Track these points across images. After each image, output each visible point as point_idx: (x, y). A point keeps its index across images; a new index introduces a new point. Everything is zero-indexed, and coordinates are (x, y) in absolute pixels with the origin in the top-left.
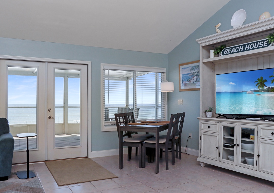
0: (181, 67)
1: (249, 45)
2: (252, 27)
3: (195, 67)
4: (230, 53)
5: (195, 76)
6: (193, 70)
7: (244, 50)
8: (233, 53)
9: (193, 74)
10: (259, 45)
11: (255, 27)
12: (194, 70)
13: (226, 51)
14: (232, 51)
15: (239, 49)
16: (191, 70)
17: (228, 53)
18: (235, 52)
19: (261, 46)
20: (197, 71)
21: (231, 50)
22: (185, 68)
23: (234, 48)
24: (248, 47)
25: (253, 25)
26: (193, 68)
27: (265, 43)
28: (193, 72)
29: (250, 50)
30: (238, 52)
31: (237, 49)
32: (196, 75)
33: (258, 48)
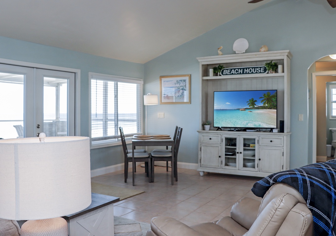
0: (163, 79)
1: (248, 69)
3: (181, 81)
4: (230, 74)
5: (180, 90)
6: (178, 84)
7: (243, 73)
8: (232, 74)
9: (178, 88)
10: (257, 71)
11: (257, 56)
12: (180, 84)
13: (225, 71)
14: (232, 72)
15: (238, 71)
16: (176, 84)
17: (228, 73)
18: (235, 74)
19: (259, 71)
20: (183, 85)
21: (231, 71)
22: (167, 81)
23: (233, 70)
24: (247, 71)
25: (256, 55)
26: (178, 82)
27: (262, 70)
28: (178, 85)
29: (249, 73)
30: (238, 74)
31: (237, 71)
32: (182, 89)
33: (256, 73)
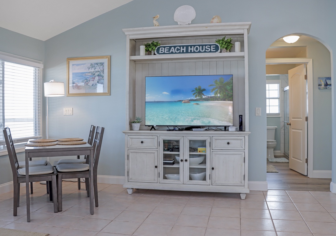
0: (72, 62)
1: (193, 47)
2: (205, 29)
3: (97, 64)
4: (168, 52)
5: (96, 76)
6: (93, 69)
7: (187, 52)
8: (172, 53)
9: (92, 74)
10: (206, 49)
11: (208, 28)
12: (95, 69)
13: (162, 49)
14: (171, 51)
15: (180, 50)
16: (89, 69)
17: (166, 52)
18: (176, 53)
19: (208, 50)
20: (99, 70)
21: (170, 49)
22: (78, 65)
23: (173, 48)
24: (192, 49)
25: (206, 27)
26: (92, 66)
27: (212, 48)
28: (93, 70)
29: (194, 52)
30: (180, 53)
31: (178, 50)
32: (98, 76)
33: (205, 52)
